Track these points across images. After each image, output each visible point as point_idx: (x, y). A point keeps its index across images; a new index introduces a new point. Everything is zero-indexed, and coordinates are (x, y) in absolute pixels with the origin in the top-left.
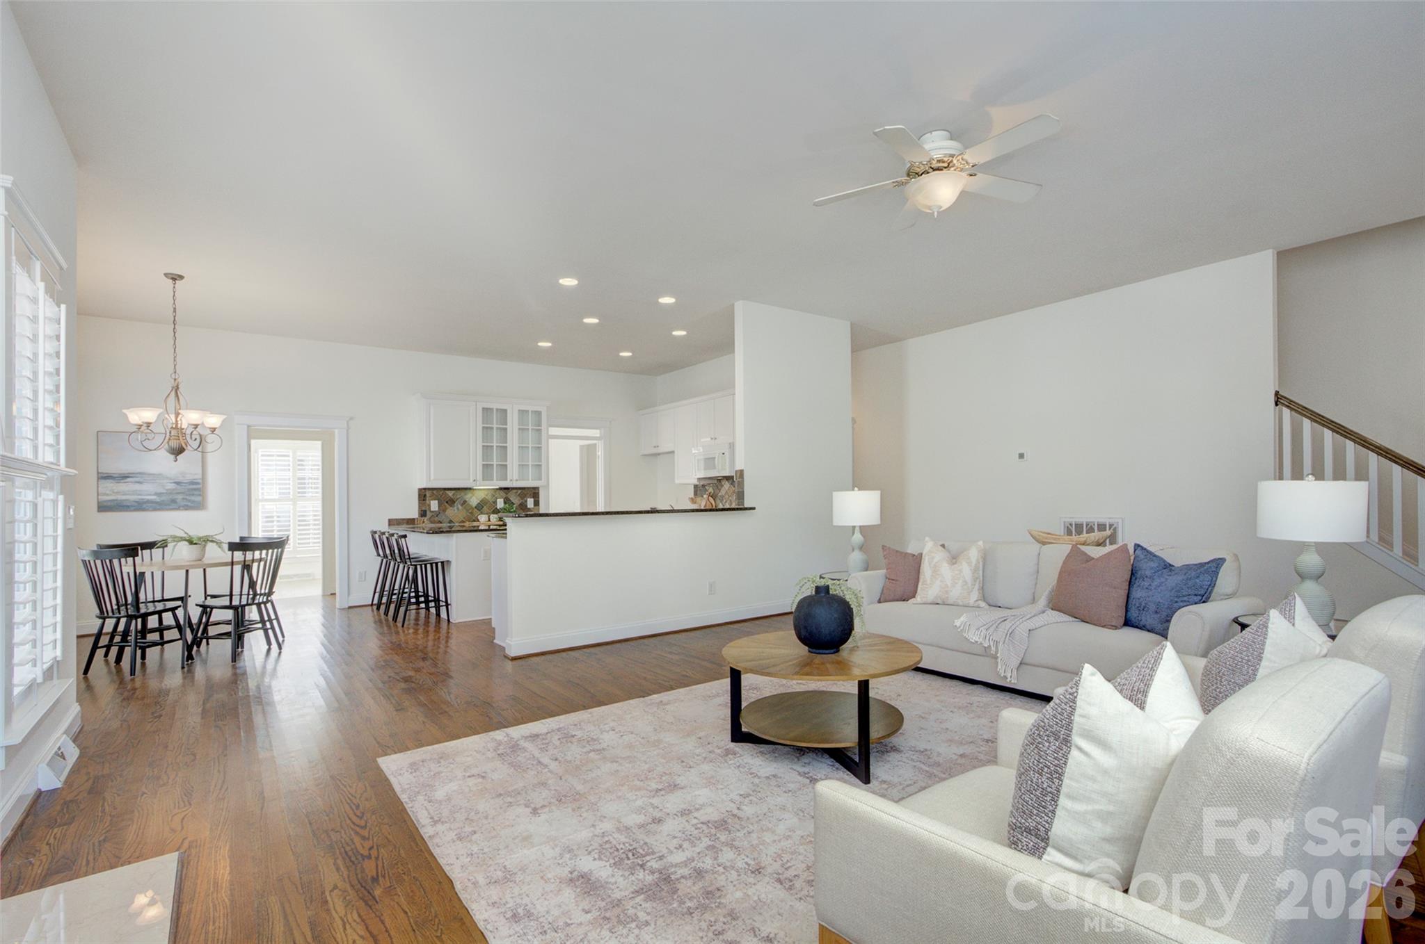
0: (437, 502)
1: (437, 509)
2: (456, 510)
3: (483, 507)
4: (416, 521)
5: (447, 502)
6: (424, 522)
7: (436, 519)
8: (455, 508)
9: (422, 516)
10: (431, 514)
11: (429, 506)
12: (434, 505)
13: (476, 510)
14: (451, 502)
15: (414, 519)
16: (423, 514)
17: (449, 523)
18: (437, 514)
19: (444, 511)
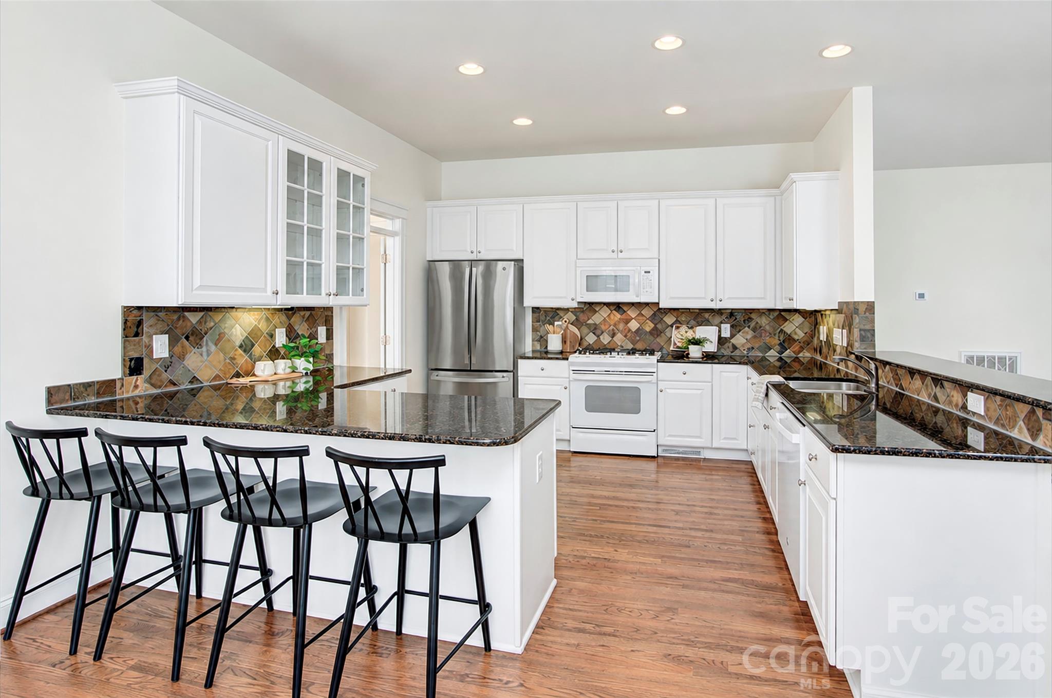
0: (165, 338)
1: (166, 355)
2: (205, 354)
3: (253, 345)
4: (118, 385)
5: (187, 338)
6: (136, 387)
7: (166, 376)
8: (204, 349)
9: (131, 374)
10: (154, 367)
11: (150, 348)
12: (160, 346)
13: (240, 351)
14: (195, 336)
15: (114, 381)
16: (135, 367)
17: (191, 382)
18: (167, 365)
19: (182, 357)
